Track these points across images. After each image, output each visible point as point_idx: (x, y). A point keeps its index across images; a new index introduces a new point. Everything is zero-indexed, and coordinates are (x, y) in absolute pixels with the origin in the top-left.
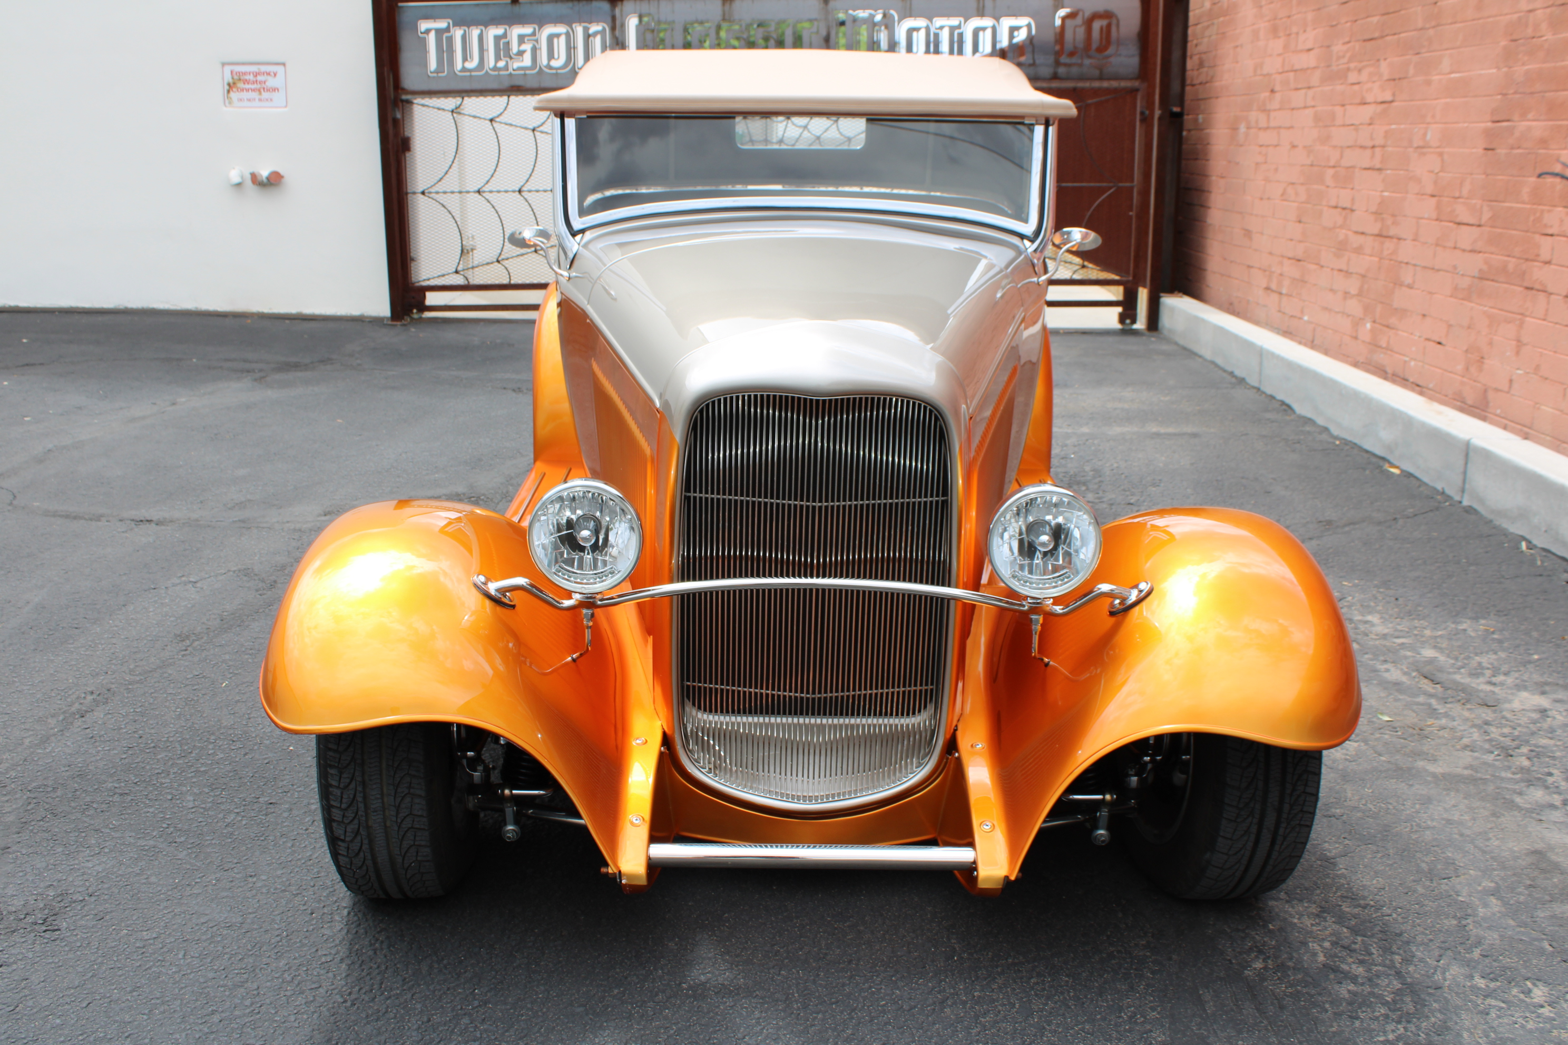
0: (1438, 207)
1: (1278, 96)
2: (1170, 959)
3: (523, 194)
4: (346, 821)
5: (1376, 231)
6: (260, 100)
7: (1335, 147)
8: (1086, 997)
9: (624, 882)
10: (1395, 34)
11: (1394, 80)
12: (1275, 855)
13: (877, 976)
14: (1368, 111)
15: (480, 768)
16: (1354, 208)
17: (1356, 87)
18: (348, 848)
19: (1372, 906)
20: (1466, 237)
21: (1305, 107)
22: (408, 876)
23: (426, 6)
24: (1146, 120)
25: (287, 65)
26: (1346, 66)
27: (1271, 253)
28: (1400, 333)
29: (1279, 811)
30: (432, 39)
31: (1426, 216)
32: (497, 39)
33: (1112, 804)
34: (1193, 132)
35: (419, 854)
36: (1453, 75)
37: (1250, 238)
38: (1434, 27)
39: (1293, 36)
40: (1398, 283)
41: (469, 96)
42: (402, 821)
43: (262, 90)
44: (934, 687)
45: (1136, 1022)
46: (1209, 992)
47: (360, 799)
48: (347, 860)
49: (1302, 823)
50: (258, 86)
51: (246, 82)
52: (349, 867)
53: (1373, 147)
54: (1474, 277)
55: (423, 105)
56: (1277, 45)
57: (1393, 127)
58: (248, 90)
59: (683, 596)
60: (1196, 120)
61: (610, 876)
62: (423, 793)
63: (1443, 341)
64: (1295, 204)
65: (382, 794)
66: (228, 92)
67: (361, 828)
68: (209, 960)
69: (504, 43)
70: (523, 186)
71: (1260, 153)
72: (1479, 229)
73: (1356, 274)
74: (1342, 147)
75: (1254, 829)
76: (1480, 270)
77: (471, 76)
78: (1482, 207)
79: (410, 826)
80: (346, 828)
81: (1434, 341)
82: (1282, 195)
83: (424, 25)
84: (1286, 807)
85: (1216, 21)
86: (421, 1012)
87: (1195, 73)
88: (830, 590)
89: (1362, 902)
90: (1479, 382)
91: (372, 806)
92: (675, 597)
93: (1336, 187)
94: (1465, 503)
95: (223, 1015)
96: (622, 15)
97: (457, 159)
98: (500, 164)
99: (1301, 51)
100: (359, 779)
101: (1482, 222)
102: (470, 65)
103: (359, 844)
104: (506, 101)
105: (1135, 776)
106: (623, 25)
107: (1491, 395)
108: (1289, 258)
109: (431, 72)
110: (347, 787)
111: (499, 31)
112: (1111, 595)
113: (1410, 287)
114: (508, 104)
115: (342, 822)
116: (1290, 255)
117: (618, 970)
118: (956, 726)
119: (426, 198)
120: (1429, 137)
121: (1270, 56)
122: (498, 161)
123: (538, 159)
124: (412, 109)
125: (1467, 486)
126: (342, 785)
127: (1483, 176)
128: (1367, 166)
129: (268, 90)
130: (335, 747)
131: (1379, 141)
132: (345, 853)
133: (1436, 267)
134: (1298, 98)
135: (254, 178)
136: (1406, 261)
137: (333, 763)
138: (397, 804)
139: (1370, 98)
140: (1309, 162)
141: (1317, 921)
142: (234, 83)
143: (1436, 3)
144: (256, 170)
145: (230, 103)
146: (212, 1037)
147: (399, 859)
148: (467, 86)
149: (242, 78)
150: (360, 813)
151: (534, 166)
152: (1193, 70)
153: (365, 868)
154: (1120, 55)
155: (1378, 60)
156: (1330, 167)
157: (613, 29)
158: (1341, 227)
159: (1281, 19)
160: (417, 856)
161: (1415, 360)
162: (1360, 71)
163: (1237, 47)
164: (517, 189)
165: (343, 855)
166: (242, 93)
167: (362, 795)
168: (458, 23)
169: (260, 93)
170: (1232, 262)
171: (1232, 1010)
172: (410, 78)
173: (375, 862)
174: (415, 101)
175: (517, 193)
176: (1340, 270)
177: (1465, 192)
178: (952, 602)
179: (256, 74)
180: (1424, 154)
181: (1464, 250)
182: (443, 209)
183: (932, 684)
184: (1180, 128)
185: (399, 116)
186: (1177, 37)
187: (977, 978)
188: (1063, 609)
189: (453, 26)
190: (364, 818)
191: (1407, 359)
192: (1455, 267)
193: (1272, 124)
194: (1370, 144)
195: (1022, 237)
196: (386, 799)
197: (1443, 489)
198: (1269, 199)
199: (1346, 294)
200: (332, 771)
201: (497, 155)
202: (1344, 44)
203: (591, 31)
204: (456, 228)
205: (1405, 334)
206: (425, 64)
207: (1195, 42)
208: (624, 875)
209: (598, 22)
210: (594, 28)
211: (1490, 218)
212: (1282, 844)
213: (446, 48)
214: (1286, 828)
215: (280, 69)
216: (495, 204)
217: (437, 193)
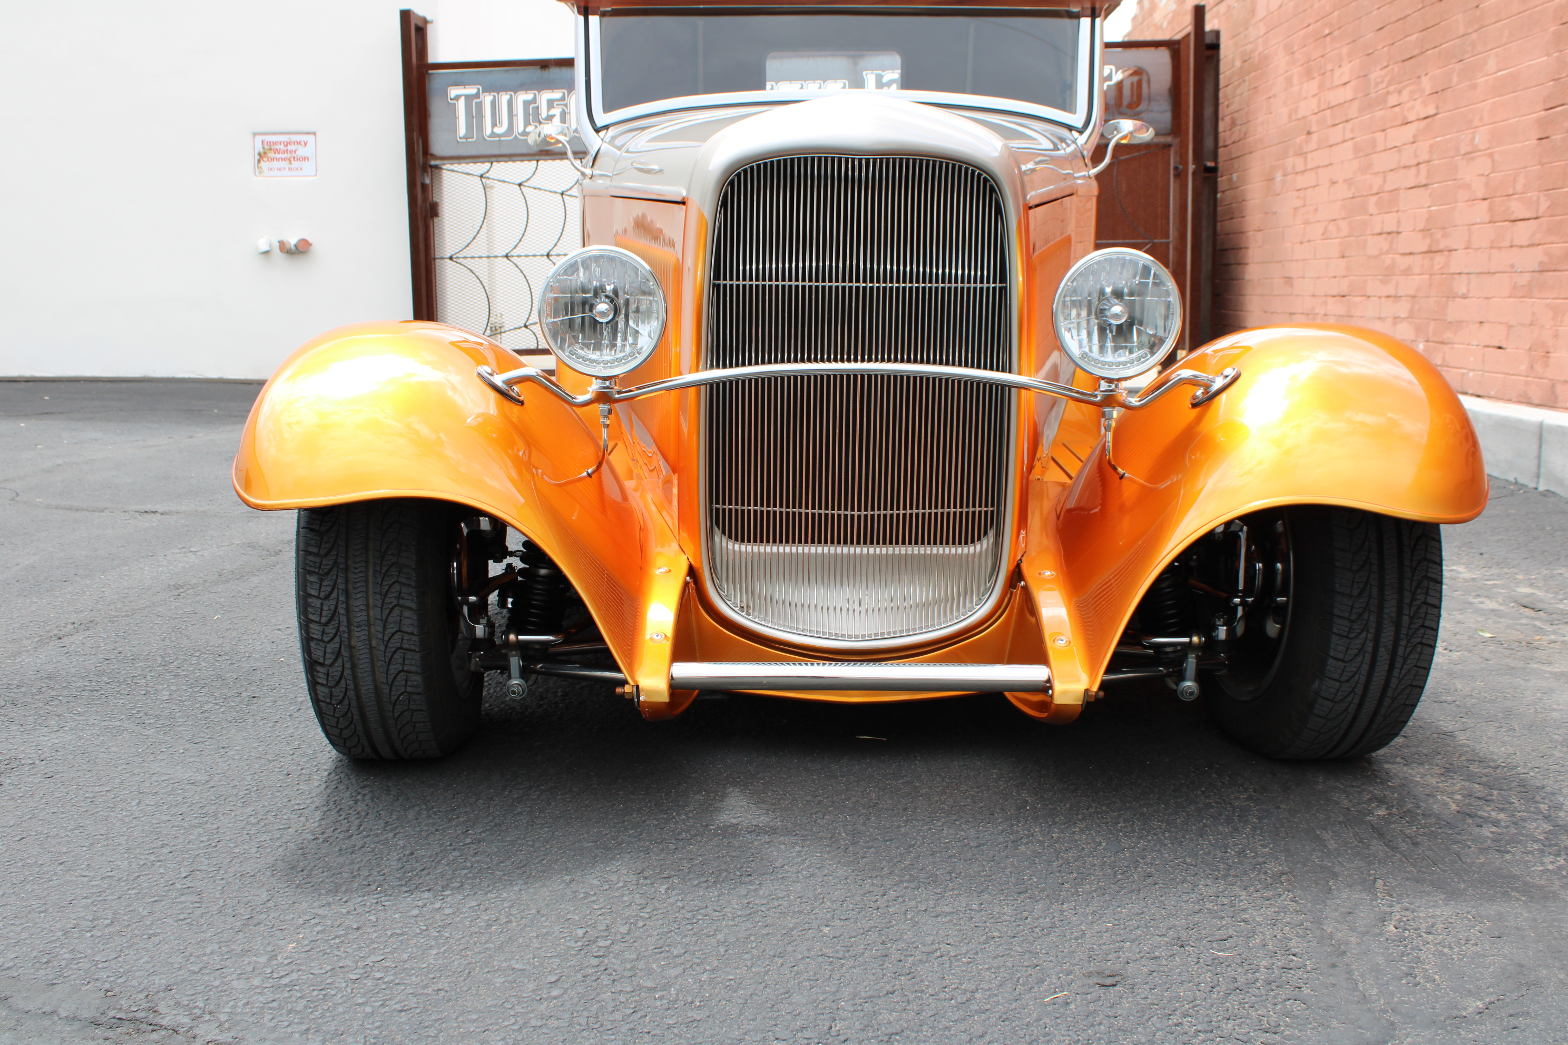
0: (1491, 209)
1: (1314, 137)
2: (1278, 808)
3: (551, 258)
4: (326, 639)
5: (1425, 249)
6: (290, 169)
7: (1377, 173)
8: (1184, 837)
9: (642, 698)
10: (1435, 47)
11: (1437, 92)
12: (1394, 683)
13: (938, 820)
14: (1410, 130)
15: (484, 621)
16: (1400, 230)
17: (1397, 109)
18: (328, 674)
19: (1505, 767)
20: (1522, 233)
21: (1344, 141)
22: (396, 715)
23: (457, 73)
24: (1180, 175)
25: (317, 135)
26: (1385, 90)
27: (1313, 296)
28: (1456, 346)
29: (1398, 624)
30: (461, 105)
31: (1478, 221)
32: (527, 104)
33: (1200, 647)
34: (1227, 193)
35: (409, 683)
36: (1499, 74)
37: (1291, 285)
38: (1476, 31)
39: (1328, 74)
40: (1452, 296)
41: (498, 162)
42: (390, 639)
43: (292, 159)
44: (995, 509)
45: (1245, 856)
46: (1327, 832)
47: (342, 611)
48: (326, 690)
49: (1424, 641)
50: (289, 155)
51: (277, 151)
52: (328, 700)
53: (1418, 164)
54: (1533, 271)
55: (453, 171)
56: (1312, 87)
57: (1438, 139)
58: (278, 160)
59: (711, 385)
60: (1230, 180)
61: (627, 697)
62: (414, 606)
63: (1504, 345)
64: (1338, 240)
65: (367, 605)
66: (259, 161)
67: (343, 647)
68: (165, 807)
69: (533, 108)
70: (551, 250)
71: (1298, 197)
72: (1536, 221)
73: (1406, 296)
74: (1384, 172)
75: (1369, 647)
76: (1541, 263)
77: (500, 141)
78: (1538, 198)
79: (398, 645)
80: (325, 648)
81: (1494, 347)
82: (1323, 234)
83: (453, 92)
84: (1406, 619)
85: (1247, 78)
86: (404, 847)
87: (1228, 133)
88: (876, 376)
89: (1492, 764)
90: (1545, 378)
91: (357, 620)
92: (703, 388)
93: (1379, 214)
94: (1542, 488)
95: (174, 848)
97: (485, 224)
98: (528, 228)
99: (1338, 86)
100: (342, 586)
101: (1540, 214)
102: (498, 130)
103: (340, 669)
104: (535, 166)
105: (1223, 626)
107: (1559, 389)
108: (1333, 296)
109: (460, 138)
110: (327, 597)
111: (529, 96)
112: (1193, 382)
113: (1464, 297)
114: (536, 169)
115: (322, 640)
116: (1334, 293)
117: (635, 816)
118: (1021, 560)
119: (454, 263)
120: (1477, 141)
121: (1305, 98)
122: (527, 225)
123: (567, 223)
124: (441, 175)
125: (1542, 470)
126: (322, 595)
127: (1539, 167)
128: (1413, 185)
129: (298, 159)
130: (315, 550)
131: (1424, 156)
132: (325, 682)
133: (1492, 271)
134: (1335, 134)
135: (282, 245)
136: (1458, 271)
137: (312, 569)
138: (384, 618)
139: (1412, 116)
140: (1350, 195)
141: (1443, 779)
142: (265, 153)
143: (1477, 6)
144: (284, 238)
145: (260, 172)
146: (159, 864)
147: (386, 690)
148: (496, 152)
149: (273, 147)
150: (342, 628)
151: (563, 230)
152: (1225, 131)
153: (346, 702)
154: (1152, 111)
155: (1419, 77)
156: (1372, 195)
158: (1387, 252)
159: (1314, 60)
160: (406, 685)
161: (1474, 370)
162: (1400, 92)
163: (1270, 98)
164: (546, 253)
165: (323, 685)
166: (272, 162)
167: (344, 606)
168: (487, 90)
169: (290, 163)
170: (1272, 313)
171: (1357, 846)
172: (439, 143)
173: (358, 696)
174: (444, 167)
175: (546, 257)
176: (1388, 297)
177: (1519, 187)
178: (1014, 391)
179: (287, 144)
180: (1473, 159)
181: (1521, 247)
182: (471, 274)
183: (992, 506)
184: (1214, 189)
185: (427, 181)
186: (1208, 93)
187: (1055, 823)
188: (1140, 401)
189: (483, 93)
190: (346, 635)
191: (1465, 371)
192: (1512, 266)
193: (1309, 167)
194: (1415, 162)
195: (1070, 128)
196: (371, 613)
197: (1515, 479)
198: (1309, 241)
199: (1396, 319)
200: (312, 578)
201: (526, 219)
202: (1381, 69)
204: (484, 293)
205: (1462, 346)
206: (455, 130)
207: (1226, 103)
208: (643, 690)
211: (1549, 207)
212: (1402, 669)
213: (475, 114)
214: (1406, 647)
215: (310, 139)
216: (522, 269)
217: (465, 258)
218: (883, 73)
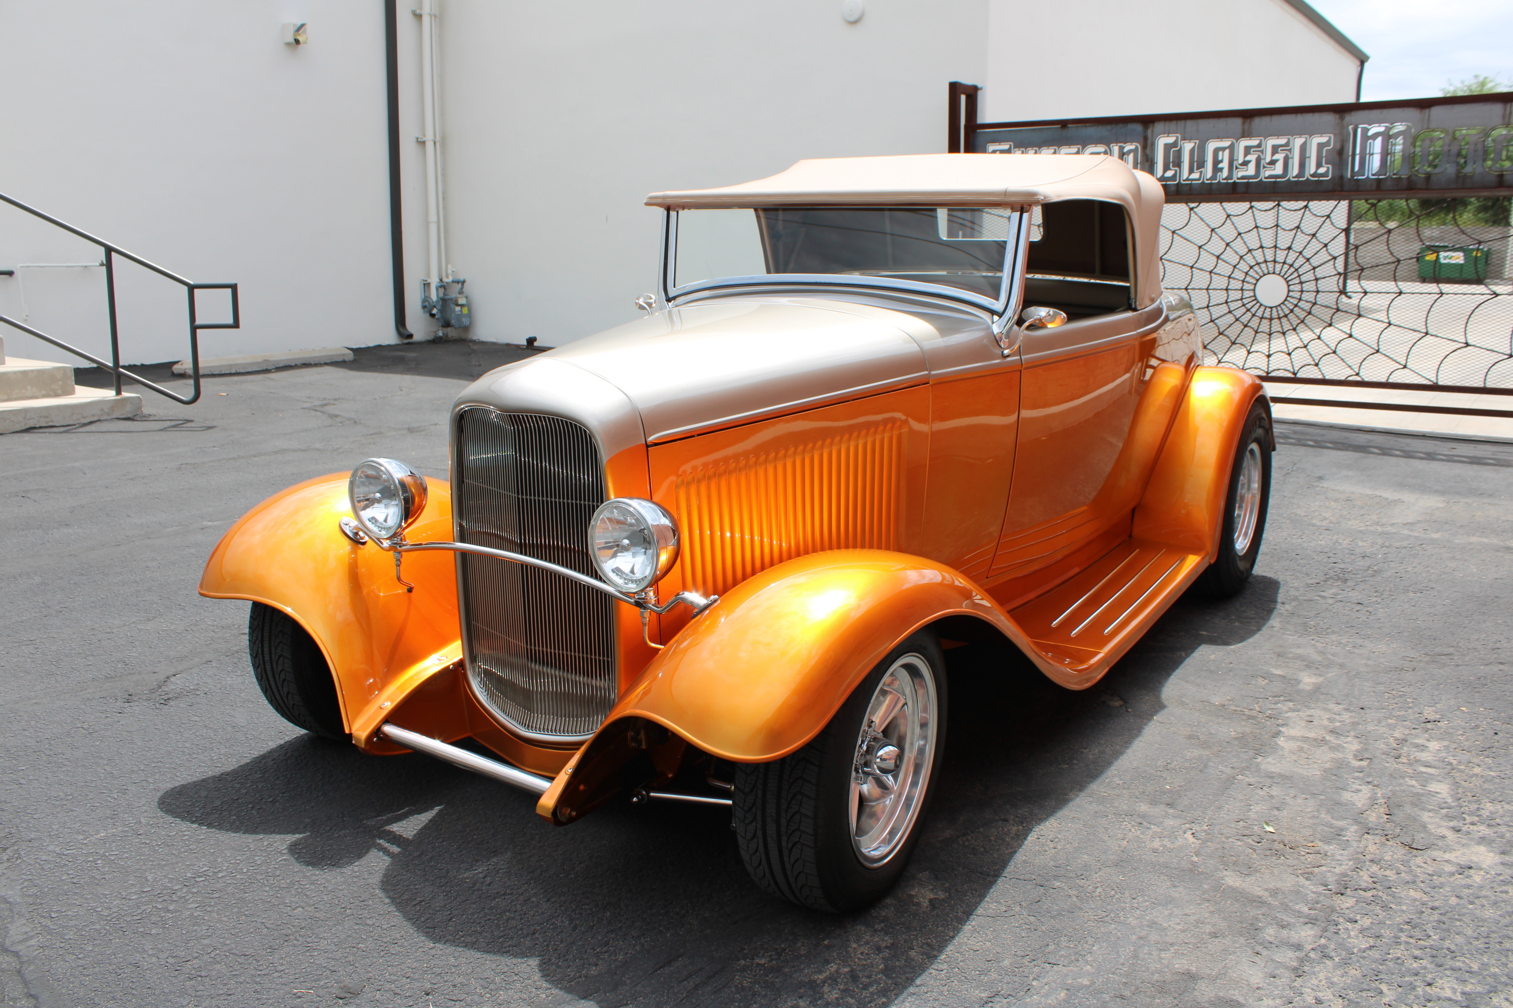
9: (353, 742)
23: (995, 132)
44: (610, 660)
55: (990, 213)
83: (991, 147)
96: (1152, 136)
106: (1153, 144)
157: (1144, 147)
168: (1018, 145)
183: (608, 657)
189: (1014, 148)
195: (993, 312)
203: (1125, 150)
208: (354, 737)
209: (1132, 142)
210: (1128, 147)
218: (1369, 127)
